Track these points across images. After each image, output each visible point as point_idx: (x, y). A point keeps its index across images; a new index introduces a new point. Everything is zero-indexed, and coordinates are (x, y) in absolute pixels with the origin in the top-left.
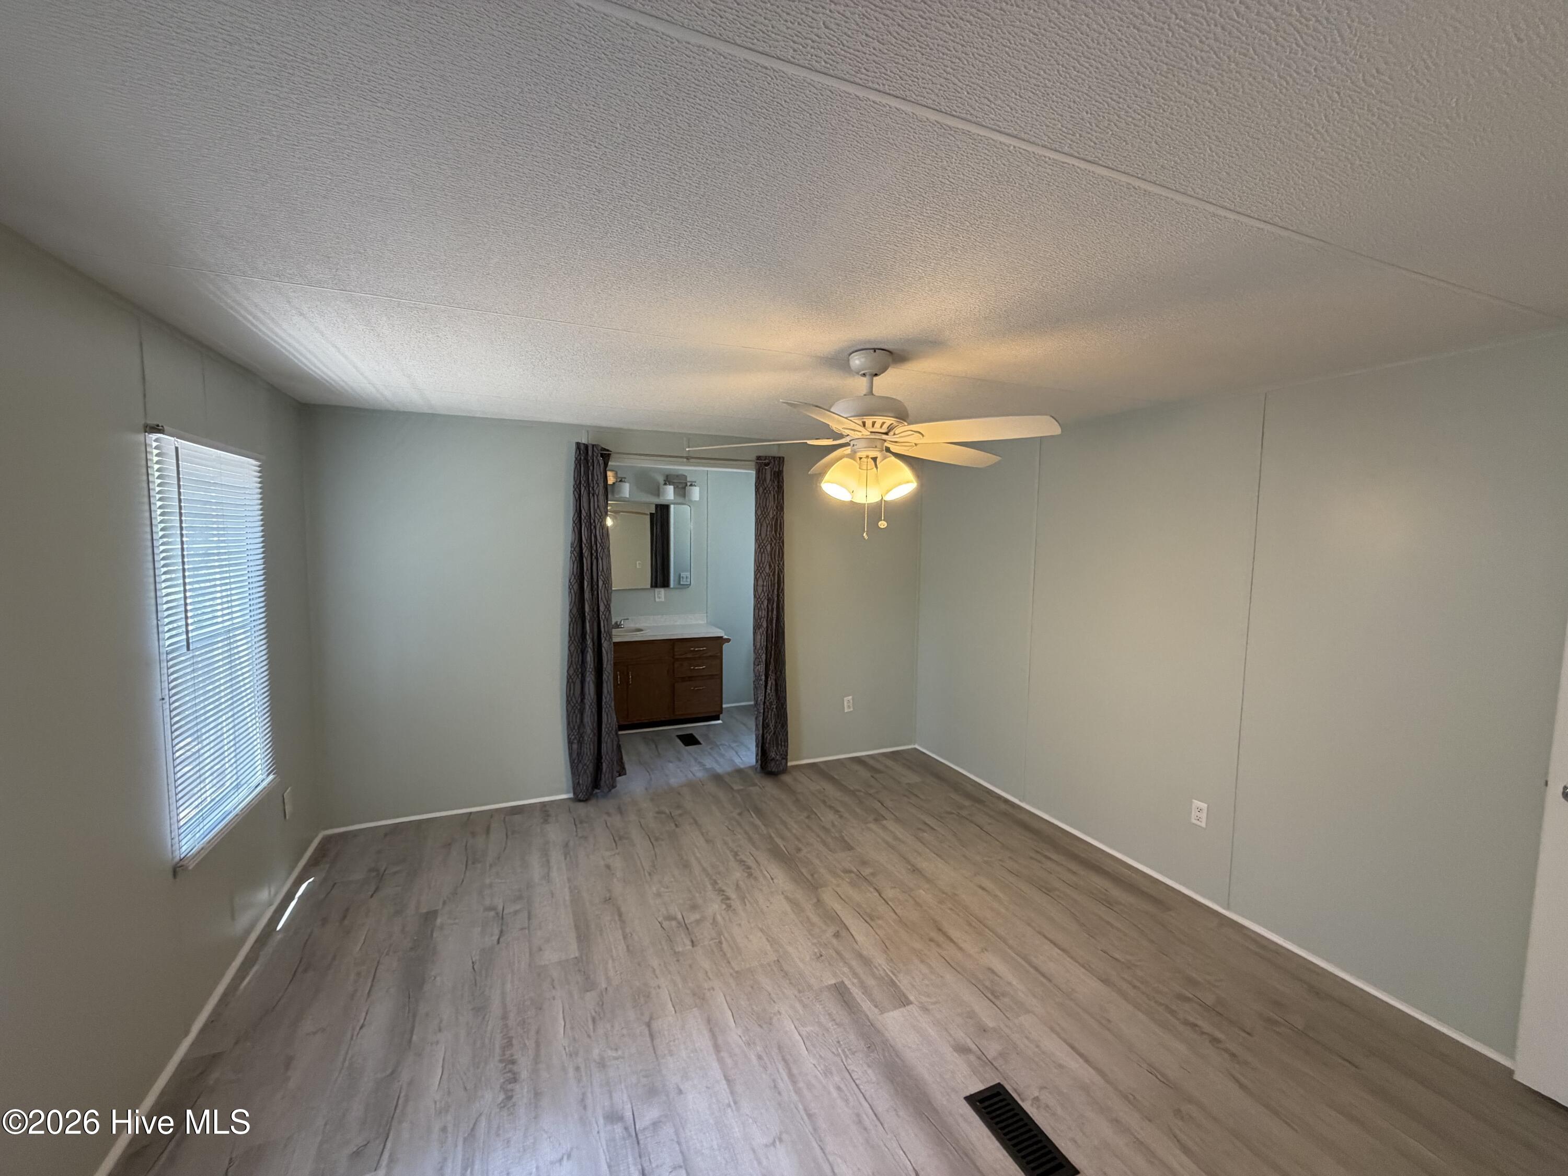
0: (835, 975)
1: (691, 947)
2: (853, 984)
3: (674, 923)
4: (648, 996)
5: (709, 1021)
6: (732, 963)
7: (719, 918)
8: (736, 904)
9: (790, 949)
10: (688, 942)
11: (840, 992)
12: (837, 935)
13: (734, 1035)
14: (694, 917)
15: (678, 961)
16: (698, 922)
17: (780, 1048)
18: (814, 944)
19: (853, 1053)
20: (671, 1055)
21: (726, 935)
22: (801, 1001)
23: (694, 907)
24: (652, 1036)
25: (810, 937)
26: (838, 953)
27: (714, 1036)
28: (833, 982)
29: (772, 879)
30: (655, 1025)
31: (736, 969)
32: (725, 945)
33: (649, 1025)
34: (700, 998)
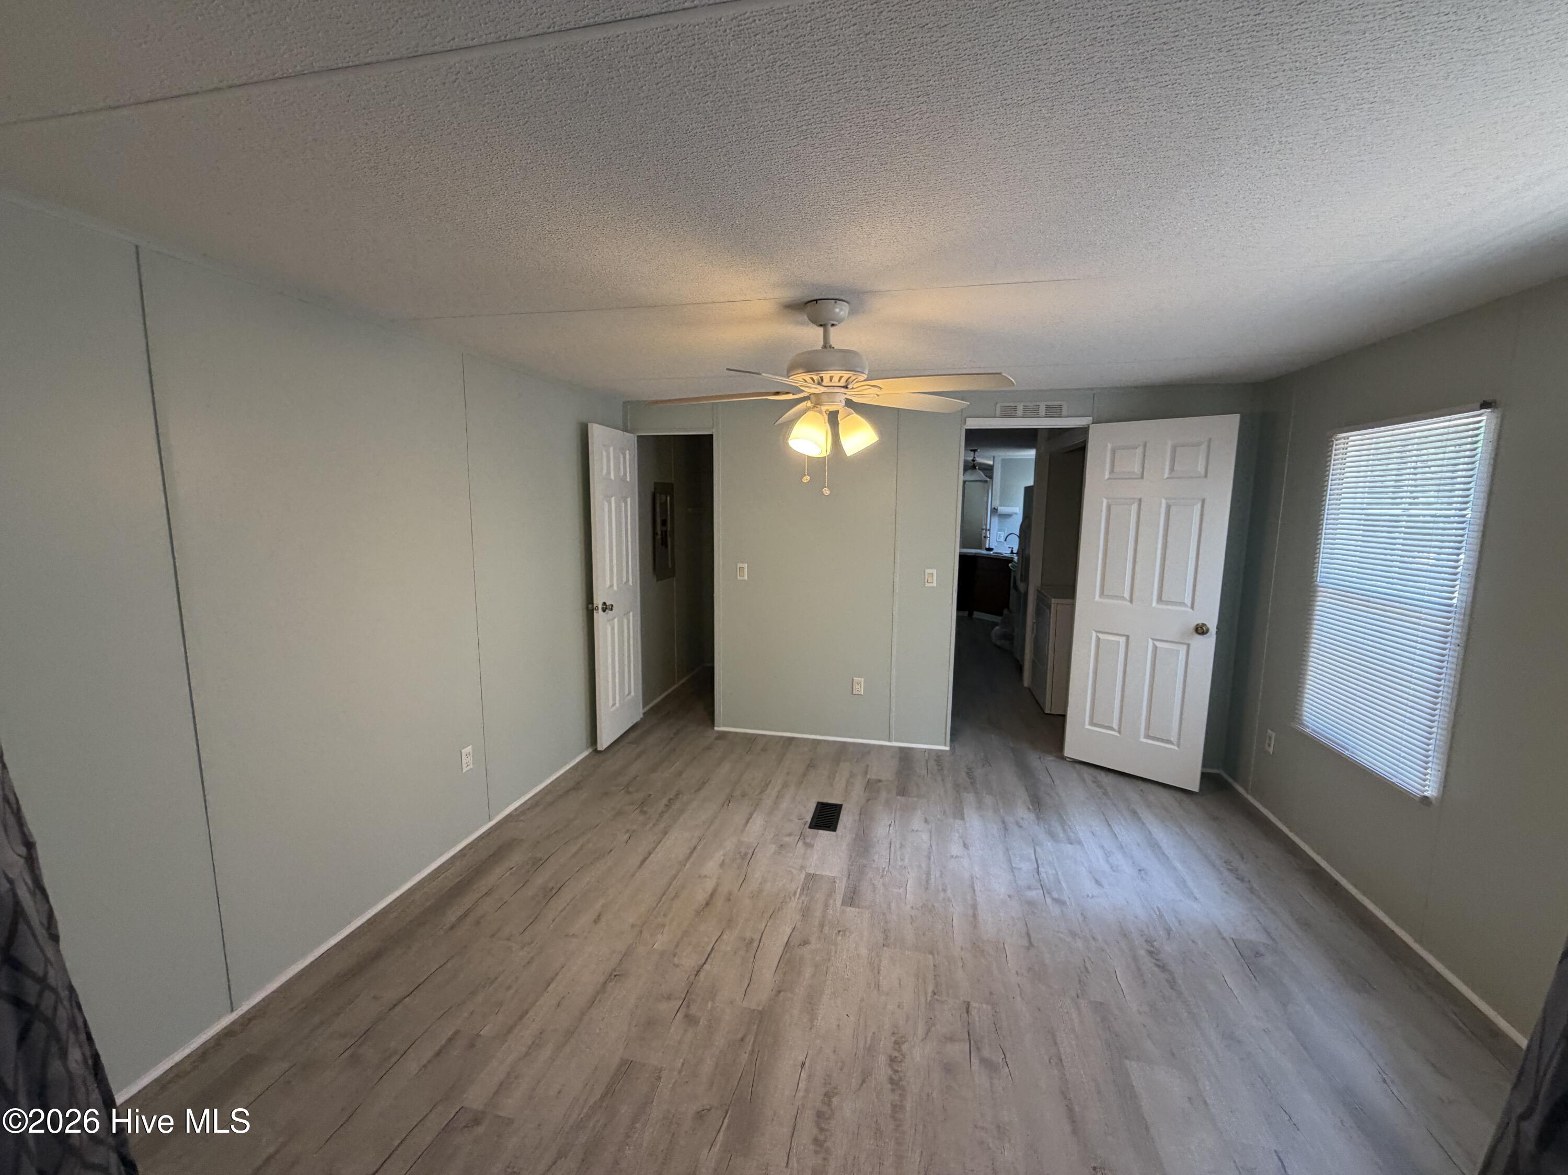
0: (843, 912)
1: (973, 1004)
2: (835, 901)
3: (986, 1053)
4: (1030, 969)
5: (975, 927)
6: (932, 964)
7: (921, 1031)
8: (885, 1044)
9: (864, 951)
10: (974, 1012)
11: (852, 898)
12: (805, 943)
13: (957, 911)
14: (957, 1050)
15: (991, 993)
16: (951, 1039)
17: (927, 889)
18: (836, 945)
19: (878, 869)
20: (1013, 917)
21: (923, 1000)
22: (889, 907)
23: (949, 1068)
24: (1028, 935)
25: (833, 953)
26: (822, 926)
27: (975, 916)
28: (849, 909)
29: (803, 1064)
30: (1025, 942)
31: (931, 956)
32: (930, 989)
33: (1031, 944)
34: (977, 947)
